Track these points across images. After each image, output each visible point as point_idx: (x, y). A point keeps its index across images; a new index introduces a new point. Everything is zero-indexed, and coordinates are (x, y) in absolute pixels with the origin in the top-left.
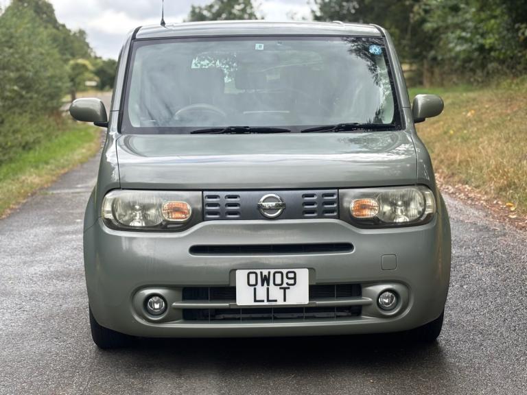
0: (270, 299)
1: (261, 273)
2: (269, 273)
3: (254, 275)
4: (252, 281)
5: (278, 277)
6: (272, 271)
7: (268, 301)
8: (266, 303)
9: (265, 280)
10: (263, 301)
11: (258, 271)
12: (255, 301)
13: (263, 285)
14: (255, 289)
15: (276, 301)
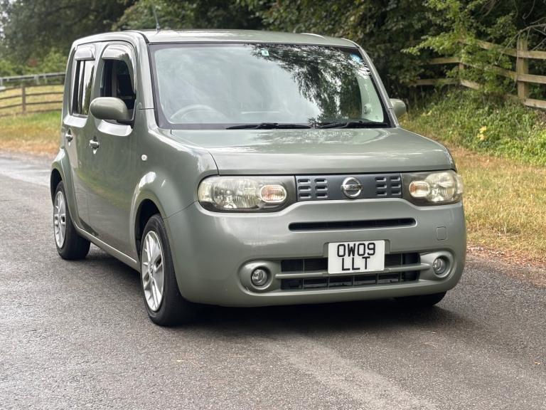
0: (355, 267)
1: (348, 245)
2: (355, 245)
3: (343, 247)
4: (341, 253)
5: (362, 248)
6: (357, 243)
7: (353, 269)
8: (351, 271)
9: (351, 251)
10: (349, 269)
11: (346, 244)
12: (343, 269)
13: (349, 255)
14: (343, 259)
15: (359, 269)
